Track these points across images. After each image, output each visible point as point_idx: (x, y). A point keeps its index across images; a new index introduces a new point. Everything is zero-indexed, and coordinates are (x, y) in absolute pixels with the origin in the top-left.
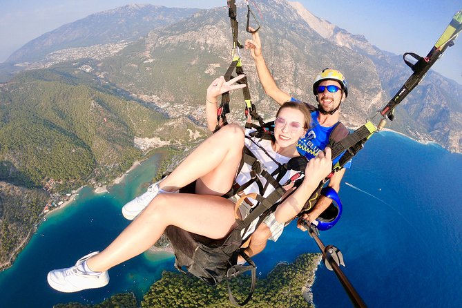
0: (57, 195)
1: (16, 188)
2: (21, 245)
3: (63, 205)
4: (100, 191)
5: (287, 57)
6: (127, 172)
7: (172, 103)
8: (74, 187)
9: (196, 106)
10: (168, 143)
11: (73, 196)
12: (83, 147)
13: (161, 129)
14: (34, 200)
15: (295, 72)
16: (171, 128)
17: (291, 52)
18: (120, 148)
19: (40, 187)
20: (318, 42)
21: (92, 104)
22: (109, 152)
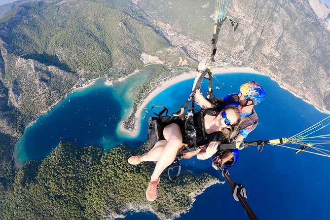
0: (83, 79)
1: (60, 71)
2: (55, 104)
3: (85, 86)
4: (108, 83)
5: (278, 23)
6: (129, 75)
7: (178, 33)
8: (94, 77)
9: (195, 40)
10: (162, 63)
11: (92, 83)
12: (107, 52)
13: (161, 52)
14: (69, 79)
15: (280, 38)
16: (168, 53)
17: (283, 20)
18: (129, 58)
19: (74, 72)
20: (309, 20)
21: (120, 24)
22: (122, 60)
